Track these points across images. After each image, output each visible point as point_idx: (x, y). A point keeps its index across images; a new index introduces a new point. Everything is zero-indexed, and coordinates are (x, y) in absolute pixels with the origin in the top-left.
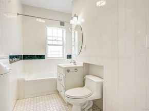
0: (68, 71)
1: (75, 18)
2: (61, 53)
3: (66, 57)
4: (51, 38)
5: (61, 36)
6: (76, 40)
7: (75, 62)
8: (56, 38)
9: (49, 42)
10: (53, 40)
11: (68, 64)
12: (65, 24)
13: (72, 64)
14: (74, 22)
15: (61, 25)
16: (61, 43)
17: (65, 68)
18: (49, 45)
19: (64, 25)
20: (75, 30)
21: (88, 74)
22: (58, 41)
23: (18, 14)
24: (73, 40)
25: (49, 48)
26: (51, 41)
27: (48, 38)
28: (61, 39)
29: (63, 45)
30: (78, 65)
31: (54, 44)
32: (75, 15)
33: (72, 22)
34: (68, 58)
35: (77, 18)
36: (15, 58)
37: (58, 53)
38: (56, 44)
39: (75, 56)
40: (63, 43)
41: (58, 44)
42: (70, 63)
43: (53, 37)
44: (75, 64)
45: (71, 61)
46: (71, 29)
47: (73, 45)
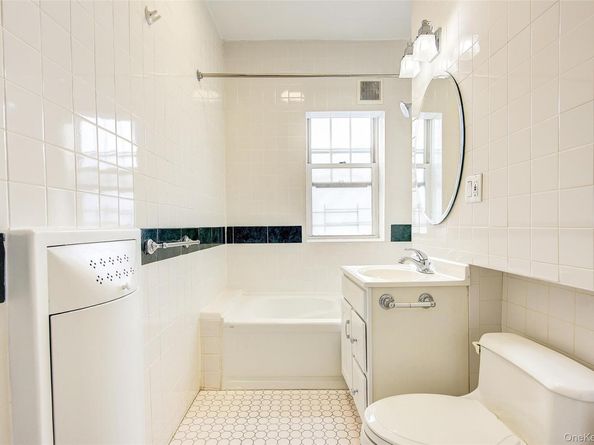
0: (386, 303)
1: (425, 43)
2: (366, 216)
3: (385, 234)
4: (324, 159)
5: (368, 145)
6: (437, 159)
7: (423, 262)
8: (345, 158)
9: (318, 175)
10: (331, 166)
11: (394, 269)
12: (384, 91)
13: (413, 267)
15: (364, 97)
16: (365, 175)
17: (373, 287)
18: (318, 186)
19: (377, 97)
22: (352, 166)
23: (200, 76)
24: (419, 159)
25: (320, 199)
26: (327, 172)
27: (316, 159)
28: (366, 159)
29: (374, 184)
30: (438, 277)
31: (336, 180)
34: (395, 238)
35: (438, 41)
36: (187, 239)
37: (353, 218)
38: (347, 180)
39: (424, 230)
40: (376, 174)
41: (354, 181)
42: (402, 262)
43: (332, 152)
44: (426, 271)
45: (405, 254)
46: (408, 106)
47: (420, 179)
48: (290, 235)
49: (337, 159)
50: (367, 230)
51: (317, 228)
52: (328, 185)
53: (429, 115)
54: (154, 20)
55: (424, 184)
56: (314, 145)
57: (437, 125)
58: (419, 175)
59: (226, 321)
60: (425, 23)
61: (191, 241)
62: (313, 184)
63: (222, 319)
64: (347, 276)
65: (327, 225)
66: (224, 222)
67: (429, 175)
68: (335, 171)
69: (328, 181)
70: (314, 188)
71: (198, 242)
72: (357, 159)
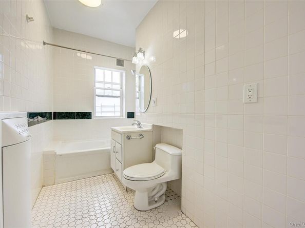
0: (129, 138)
1: (140, 55)
2: (118, 109)
3: (125, 115)
4: (101, 86)
5: (119, 82)
6: (143, 90)
7: (139, 124)
8: (110, 86)
9: (98, 92)
10: (104, 89)
11: (129, 127)
12: (125, 63)
13: (136, 126)
14: (140, 60)
15: (118, 65)
16: (118, 93)
17: (124, 133)
18: (98, 96)
19: (122, 65)
20: (141, 72)
21: (160, 142)
22: (112, 90)
23: (45, 43)
24: (137, 89)
25: (99, 101)
27: (97, 85)
28: (118, 87)
29: (121, 97)
30: (144, 129)
31: (106, 94)
32: (140, 50)
33: (135, 60)
34: (129, 117)
35: (144, 55)
36: (39, 117)
37: (112, 109)
38: (111, 95)
39: (139, 114)
40: (122, 93)
41: (113, 95)
42: (133, 125)
43: (104, 83)
44: (140, 127)
45: (134, 122)
46: (134, 71)
47: (138, 97)
48: (86, 116)
49: (107, 86)
50: (118, 114)
51: (97, 113)
52: (103, 96)
53: (141, 75)
54: (30, 21)
55: (138, 98)
56: (97, 79)
57: (143, 78)
58: (137, 95)
59: (57, 153)
60: (140, 49)
61: (41, 118)
62: (97, 95)
63: (56, 153)
64: (113, 130)
65: (102, 112)
66: (52, 110)
67: (140, 95)
68: (106, 91)
69: (103, 94)
70: (97, 97)
71: (45, 118)
72: (115, 87)
